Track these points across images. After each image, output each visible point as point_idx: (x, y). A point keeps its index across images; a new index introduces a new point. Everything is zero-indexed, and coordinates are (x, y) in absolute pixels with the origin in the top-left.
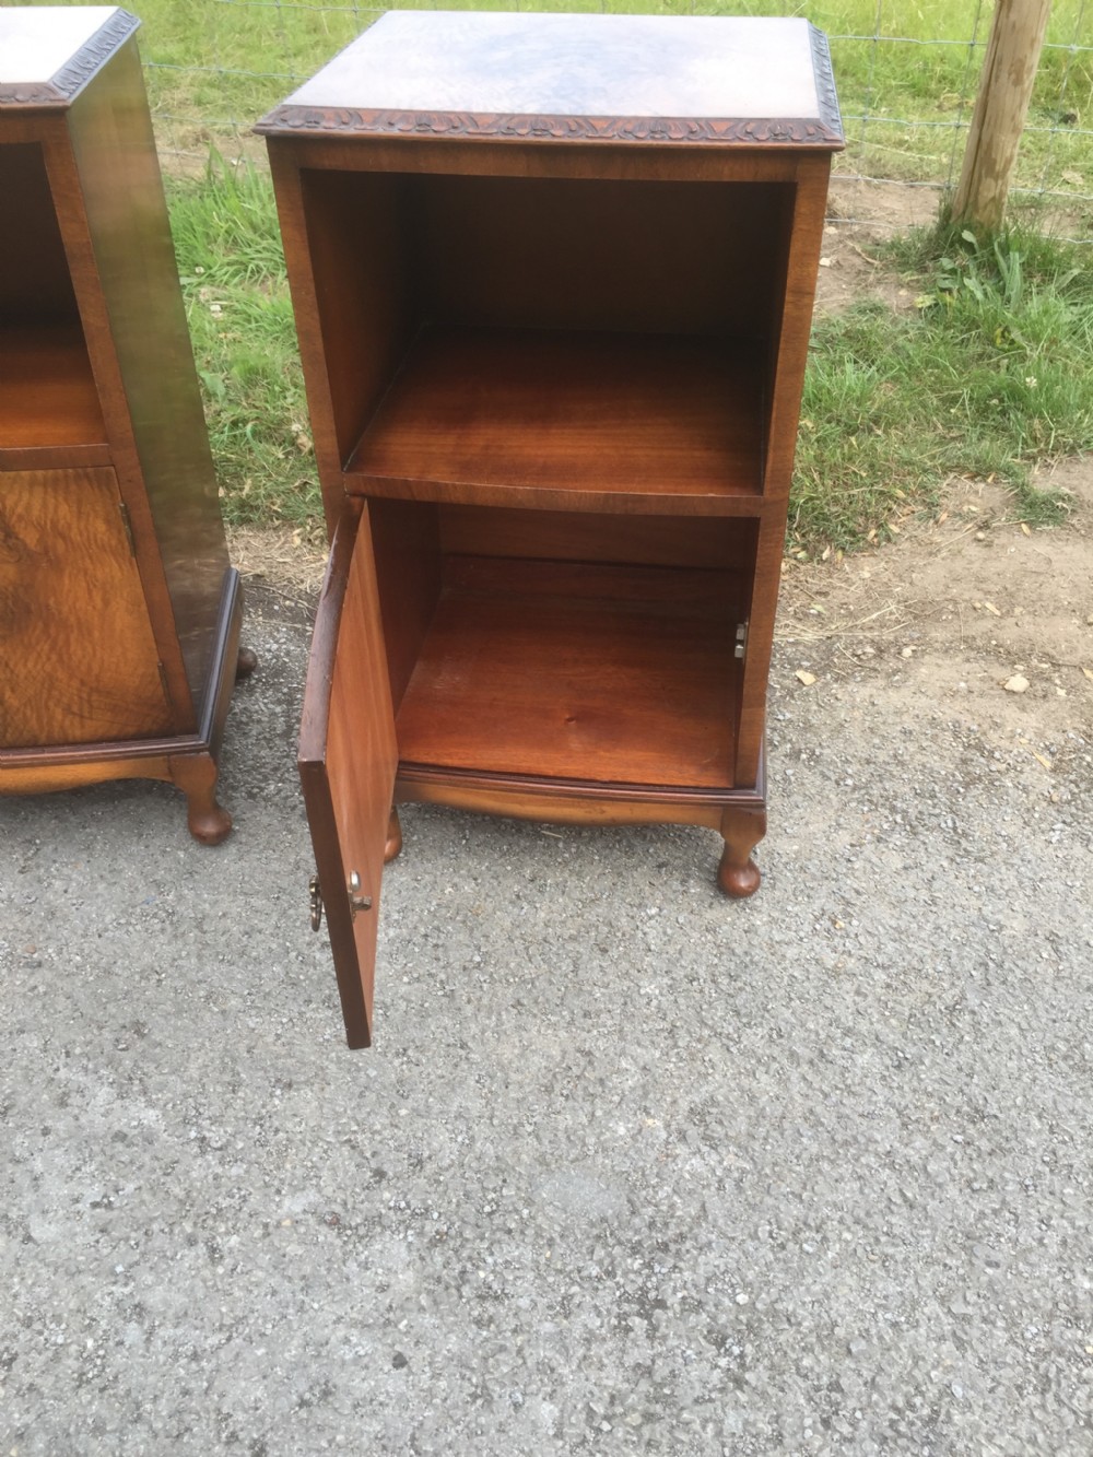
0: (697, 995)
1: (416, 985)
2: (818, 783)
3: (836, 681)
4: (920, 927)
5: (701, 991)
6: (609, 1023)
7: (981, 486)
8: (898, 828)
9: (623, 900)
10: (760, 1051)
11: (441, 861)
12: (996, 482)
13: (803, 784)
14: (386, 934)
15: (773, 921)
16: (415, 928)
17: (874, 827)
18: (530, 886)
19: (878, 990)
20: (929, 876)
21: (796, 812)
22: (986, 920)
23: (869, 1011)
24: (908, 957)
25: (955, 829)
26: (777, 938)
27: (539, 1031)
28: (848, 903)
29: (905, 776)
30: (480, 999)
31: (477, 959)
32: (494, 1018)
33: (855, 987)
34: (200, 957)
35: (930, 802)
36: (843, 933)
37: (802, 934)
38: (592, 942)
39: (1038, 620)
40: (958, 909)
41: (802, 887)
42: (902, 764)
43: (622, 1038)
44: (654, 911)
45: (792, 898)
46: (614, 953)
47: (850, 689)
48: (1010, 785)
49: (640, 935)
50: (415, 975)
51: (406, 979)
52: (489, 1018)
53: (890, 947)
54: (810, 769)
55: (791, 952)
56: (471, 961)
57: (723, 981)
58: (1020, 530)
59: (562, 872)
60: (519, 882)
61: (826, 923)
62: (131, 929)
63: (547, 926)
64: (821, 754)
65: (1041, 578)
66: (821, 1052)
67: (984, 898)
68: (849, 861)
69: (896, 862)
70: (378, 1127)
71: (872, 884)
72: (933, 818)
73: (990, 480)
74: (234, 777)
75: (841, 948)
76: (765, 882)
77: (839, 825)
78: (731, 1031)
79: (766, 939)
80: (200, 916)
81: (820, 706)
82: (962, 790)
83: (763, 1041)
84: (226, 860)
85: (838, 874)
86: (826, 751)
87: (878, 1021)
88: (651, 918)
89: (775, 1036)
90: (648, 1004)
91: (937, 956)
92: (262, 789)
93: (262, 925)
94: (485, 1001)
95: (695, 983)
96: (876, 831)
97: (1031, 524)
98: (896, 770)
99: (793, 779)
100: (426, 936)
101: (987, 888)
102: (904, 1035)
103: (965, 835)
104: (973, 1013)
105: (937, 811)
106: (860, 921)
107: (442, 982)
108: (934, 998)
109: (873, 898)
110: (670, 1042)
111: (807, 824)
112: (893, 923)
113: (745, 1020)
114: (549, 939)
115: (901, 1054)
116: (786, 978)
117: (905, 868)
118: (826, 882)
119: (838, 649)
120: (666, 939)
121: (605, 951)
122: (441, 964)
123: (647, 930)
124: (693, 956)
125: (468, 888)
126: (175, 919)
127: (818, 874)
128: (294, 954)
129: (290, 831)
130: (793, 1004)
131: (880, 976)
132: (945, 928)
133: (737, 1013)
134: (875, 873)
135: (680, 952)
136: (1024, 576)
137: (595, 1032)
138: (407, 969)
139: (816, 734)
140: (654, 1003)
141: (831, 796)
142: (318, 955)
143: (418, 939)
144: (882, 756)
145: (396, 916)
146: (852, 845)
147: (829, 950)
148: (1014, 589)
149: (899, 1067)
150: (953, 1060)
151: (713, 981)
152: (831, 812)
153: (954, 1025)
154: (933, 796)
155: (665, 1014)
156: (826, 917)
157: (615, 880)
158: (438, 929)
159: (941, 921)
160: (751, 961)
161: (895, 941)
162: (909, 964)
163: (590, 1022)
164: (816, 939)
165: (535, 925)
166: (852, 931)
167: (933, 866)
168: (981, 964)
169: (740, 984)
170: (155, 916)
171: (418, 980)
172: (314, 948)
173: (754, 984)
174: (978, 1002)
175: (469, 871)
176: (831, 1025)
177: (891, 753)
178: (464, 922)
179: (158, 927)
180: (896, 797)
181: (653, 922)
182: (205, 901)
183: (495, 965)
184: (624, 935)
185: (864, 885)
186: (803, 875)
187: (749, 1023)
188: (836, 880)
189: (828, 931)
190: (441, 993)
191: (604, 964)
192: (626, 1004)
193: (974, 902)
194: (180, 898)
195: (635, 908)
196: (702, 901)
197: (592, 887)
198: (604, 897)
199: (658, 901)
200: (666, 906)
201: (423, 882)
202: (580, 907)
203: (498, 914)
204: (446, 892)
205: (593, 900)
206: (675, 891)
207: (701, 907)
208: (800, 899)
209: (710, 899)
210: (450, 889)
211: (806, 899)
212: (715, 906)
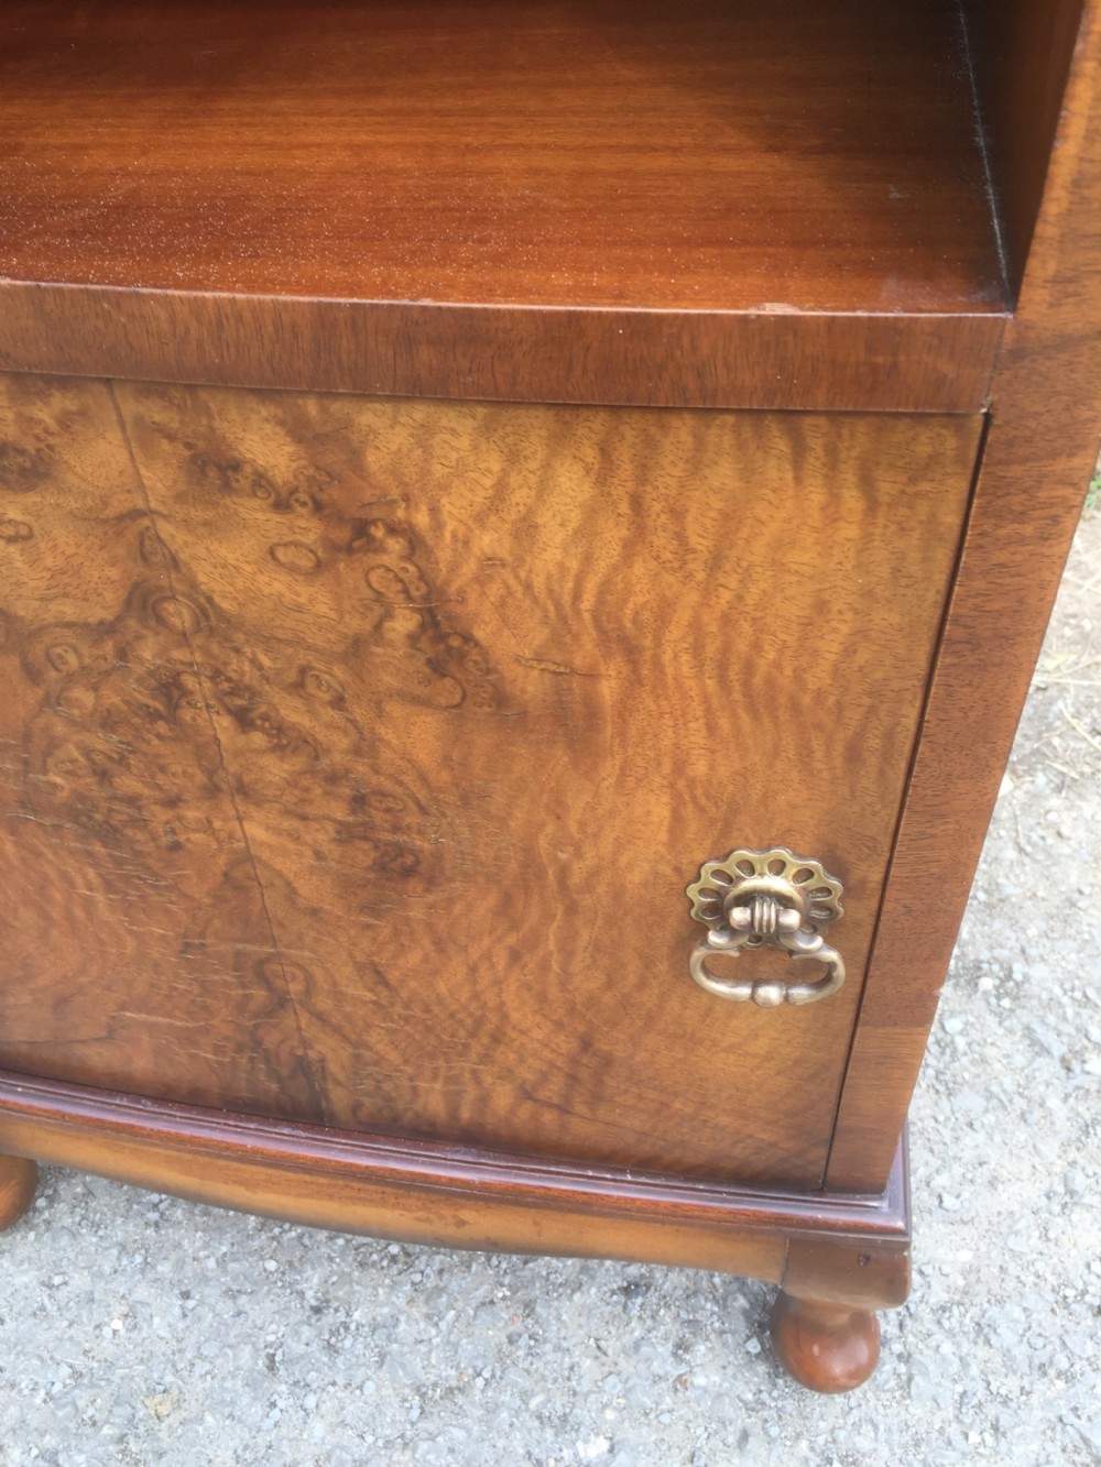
2: (1019, 1060)
3: (1059, 789)
9: (525, 1396)
11: (120, 1231)
13: (984, 1060)
18: (306, 1332)
21: (969, 1139)
41: (981, 1394)
45: (954, 1431)
47: (1087, 813)
54: (1001, 1016)
59: (394, 1286)
60: (283, 1312)
64: (1026, 978)
76: (888, 1368)
77: (1071, 1193)
81: (1021, 850)
86: (1038, 971)
99: (961, 1043)
111: (993, 1183)
118: (1041, 1386)
119: (1060, 716)
125: (163, 1319)
127: (1020, 1352)
139: (1014, 923)
141: (1053, 1102)
152: (1050, 1148)
157: (517, 1327)
175: (180, 1265)
178: (122, 1439)
186: (982, 1352)
188: (1068, 1377)
195: (549, 1433)
196: (723, 1423)
197: (456, 1346)
198: (480, 1382)
199: (610, 1415)
200: (629, 1433)
201: (62, 1294)
202: (415, 1413)
203: (209, 1419)
204: (107, 1332)
205: (450, 1390)
206: (657, 1379)
207: (716, 1443)
208: (974, 1437)
209: (742, 1420)
210: (117, 1324)
211: (989, 1440)
212: (752, 1443)
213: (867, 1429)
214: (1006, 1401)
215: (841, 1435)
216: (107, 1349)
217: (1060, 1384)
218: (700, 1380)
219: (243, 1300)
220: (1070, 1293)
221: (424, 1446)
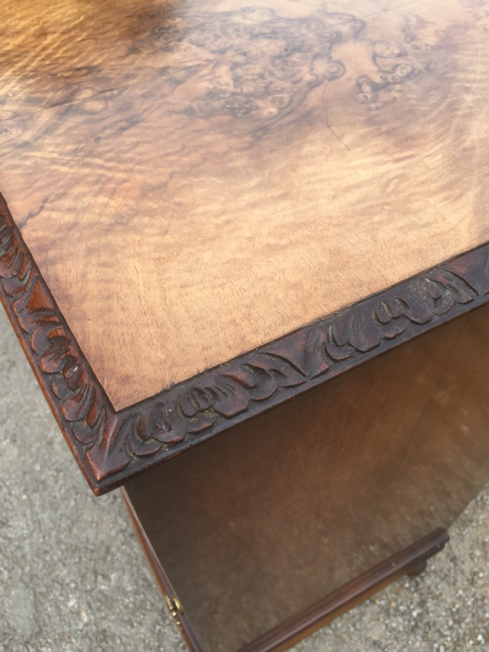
8: (407, 617)
17: (395, 600)
29: (461, 592)
35: (451, 623)
42: (472, 582)
70: (13, 492)
71: (344, 630)
72: (436, 636)
96: (393, 604)
98: (461, 581)
105: (447, 633)
109: (332, 638)
144: (467, 567)
154: (458, 622)
177: (476, 569)
180: (435, 597)
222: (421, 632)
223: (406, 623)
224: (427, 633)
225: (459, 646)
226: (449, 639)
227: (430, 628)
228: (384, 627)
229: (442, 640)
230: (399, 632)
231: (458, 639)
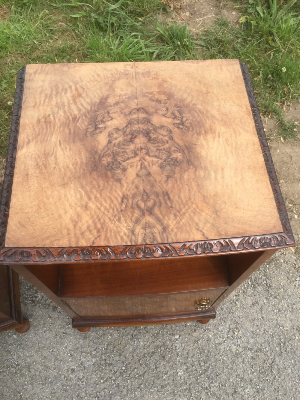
0: (195, 372)
1: (106, 383)
4: (260, 331)
5: (196, 370)
6: (170, 389)
7: (267, 119)
8: (249, 287)
9: (167, 332)
10: (217, 393)
12: (272, 118)
14: (92, 361)
15: (215, 335)
16: (101, 357)
18: (136, 331)
19: (250, 360)
20: (260, 307)
22: (279, 325)
23: (247, 369)
24: (257, 345)
25: (267, 284)
26: (217, 342)
27: (148, 397)
28: (237, 323)
30: (127, 386)
31: (124, 368)
32: (133, 394)
33: (242, 360)
34: (32, 384)
36: (237, 337)
37: (224, 339)
38: (159, 354)
39: (288, 185)
40: (270, 320)
41: (222, 318)
43: (175, 395)
44: (177, 337)
45: (220, 323)
46: (167, 358)
48: (282, 261)
49: (174, 348)
50: (105, 379)
51: (102, 381)
52: (132, 395)
53: (252, 341)
55: (222, 347)
56: (122, 369)
57: (202, 364)
58: (280, 140)
61: (231, 333)
62: (5, 374)
63: (144, 348)
65: (289, 165)
66: (235, 390)
67: (278, 315)
68: (235, 303)
69: (250, 301)
71: (244, 313)
72: (260, 280)
73: (270, 117)
74: (25, 293)
75: (237, 344)
78: (207, 386)
79: (214, 343)
80: (28, 365)
82: (268, 266)
83: (217, 388)
84: (30, 335)
85: (233, 310)
87: (251, 373)
88: (177, 340)
89: (221, 386)
90: (181, 378)
91: (266, 342)
92: (36, 297)
93: (49, 365)
94: (129, 387)
95: (194, 367)
96: (243, 288)
97: (284, 139)
100: (105, 360)
101: (278, 310)
102: (258, 378)
103: (270, 287)
104: (277, 365)
106: (241, 331)
107: (114, 380)
108: (266, 361)
109: (244, 319)
110: (189, 394)
112: (251, 329)
113: (211, 381)
114: (145, 355)
115: (258, 387)
116: (222, 360)
117: (253, 304)
118: (229, 315)
120: (182, 348)
121: (164, 357)
122: (113, 372)
123: (176, 345)
124: (192, 355)
125: (116, 334)
126: (19, 367)
127: (227, 311)
128: (63, 377)
129: (50, 317)
130: (225, 371)
131: (249, 354)
132: (267, 329)
133: (208, 378)
134: (244, 308)
135: (188, 353)
136: (283, 164)
137: (166, 394)
138: (102, 377)
140: (182, 378)
142: (71, 376)
143: (103, 362)
145: (94, 353)
146: (236, 296)
147: (233, 345)
148: (280, 171)
149: (258, 392)
150: (273, 386)
151: (199, 365)
153: (273, 372)
155: (187, 382)
156: (231, 330)
158: (108, 356)
159: (266, 327)
160: (210, 354)
161: (252, 338)
162: (258, 347)
163: (164, 390)
164: (229, 340)
165: (140, 349)
166: (239, 335)
167: (261, 303)
168: (279, 344)
169: (208, 365)
170: (12, 367)
171: (106, 381)
172: (69, 372)
173: (212, 364)
174: (279, 360)
176: (237, 377)
178: (117, 351)
179: (14, 371)
181: (177, 341)
182: (27, 357)
183: (130, 370)
184: (169, 349)
185: (241, 314)
187: (212, 382)
189: (232, 337)
190: (114, 386)
191: (165, 363)
192: (173, 380)
193: (275, 317)
194: (19, 357)
195: (171, 336)
196: (192, 329)
197: (156, 328)
198: (161, 332)
199: (178, 332)
200: (181, 333)
201: (100, 334)
202: (154, 338)
203: (127, 346)
204: (109, 338)
205: (157, 334)
206: (183, 326)
207: (192, 332)
208: (222, 323)
209: (194, 328)
210: (110, 337)
211: (224, 323)
212: (196, 331)
213: (209, 325)
214: (225, 318)
215: (207, 327)
216: (110, 340)
217: (232, 314)
218: (188, 324)
219: (126, 329)
220: (232, 301)
221: (156, 342)
222: (257, 285)
223: (251, 288)
224: (258, 283)
225: (267, 275)
226: (263, 277)
227: (257, 281)
228: (249, 297)
229: (262, 279)
230: (253, 293)
231: (265, 274)
